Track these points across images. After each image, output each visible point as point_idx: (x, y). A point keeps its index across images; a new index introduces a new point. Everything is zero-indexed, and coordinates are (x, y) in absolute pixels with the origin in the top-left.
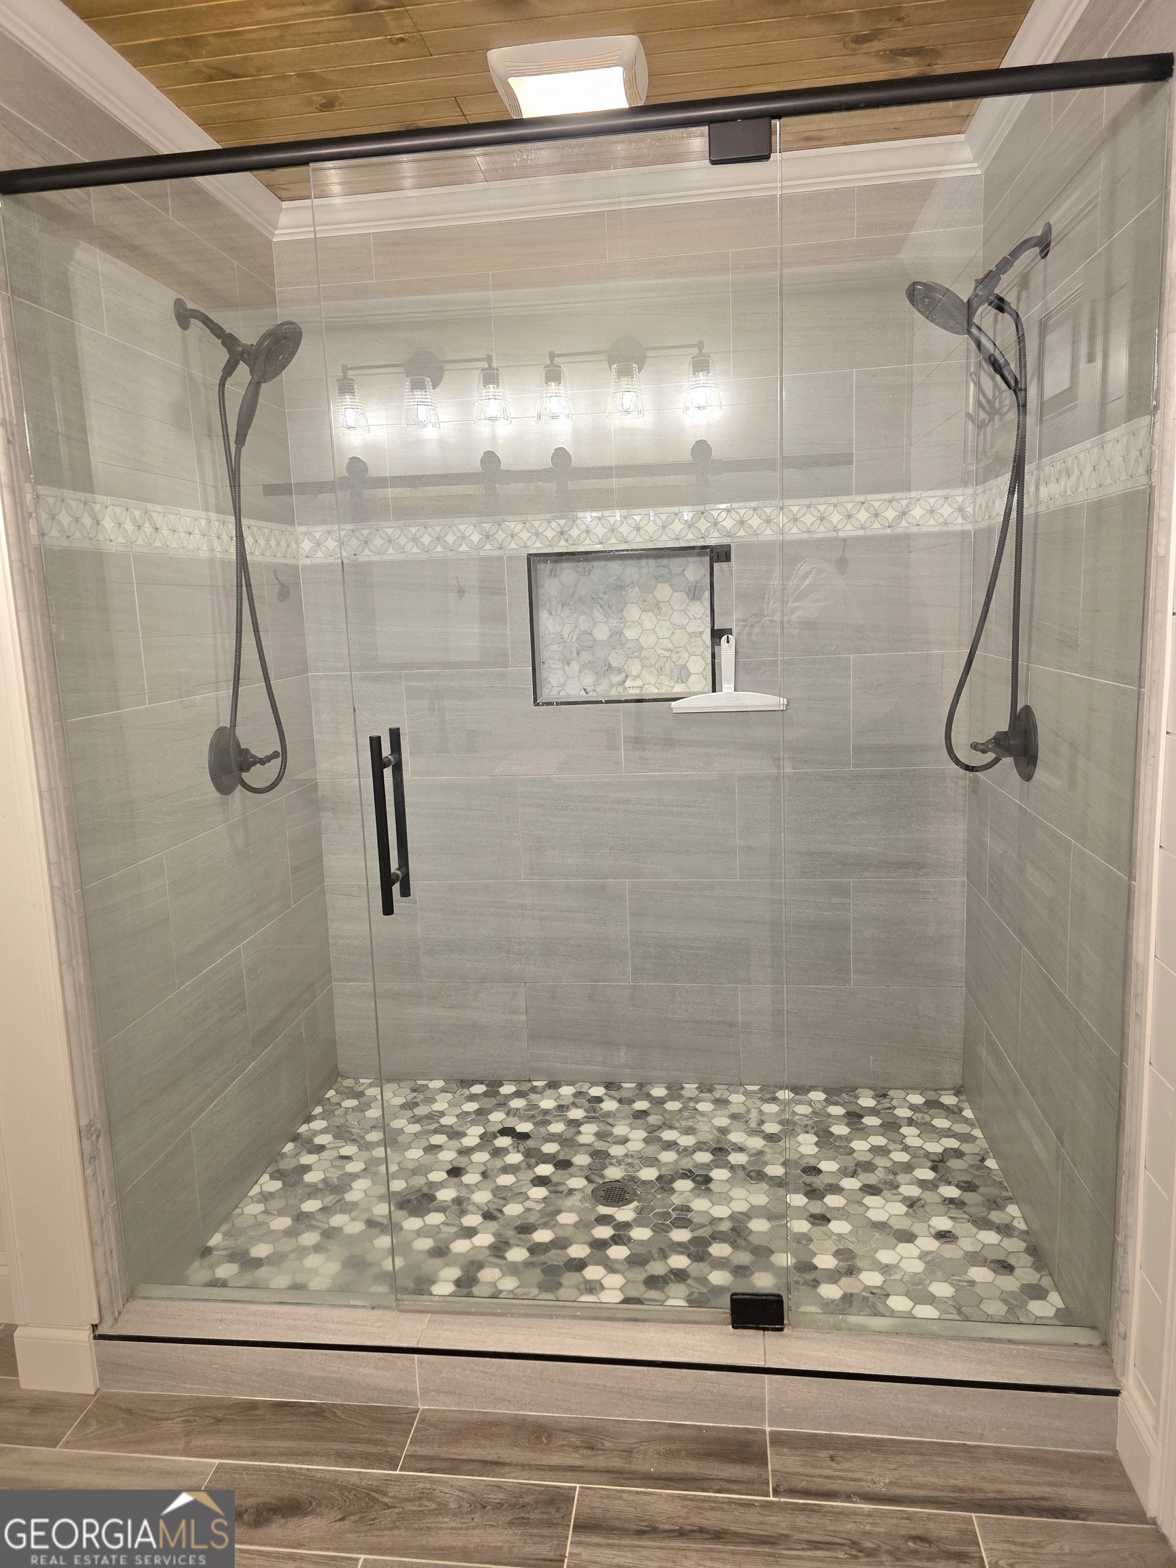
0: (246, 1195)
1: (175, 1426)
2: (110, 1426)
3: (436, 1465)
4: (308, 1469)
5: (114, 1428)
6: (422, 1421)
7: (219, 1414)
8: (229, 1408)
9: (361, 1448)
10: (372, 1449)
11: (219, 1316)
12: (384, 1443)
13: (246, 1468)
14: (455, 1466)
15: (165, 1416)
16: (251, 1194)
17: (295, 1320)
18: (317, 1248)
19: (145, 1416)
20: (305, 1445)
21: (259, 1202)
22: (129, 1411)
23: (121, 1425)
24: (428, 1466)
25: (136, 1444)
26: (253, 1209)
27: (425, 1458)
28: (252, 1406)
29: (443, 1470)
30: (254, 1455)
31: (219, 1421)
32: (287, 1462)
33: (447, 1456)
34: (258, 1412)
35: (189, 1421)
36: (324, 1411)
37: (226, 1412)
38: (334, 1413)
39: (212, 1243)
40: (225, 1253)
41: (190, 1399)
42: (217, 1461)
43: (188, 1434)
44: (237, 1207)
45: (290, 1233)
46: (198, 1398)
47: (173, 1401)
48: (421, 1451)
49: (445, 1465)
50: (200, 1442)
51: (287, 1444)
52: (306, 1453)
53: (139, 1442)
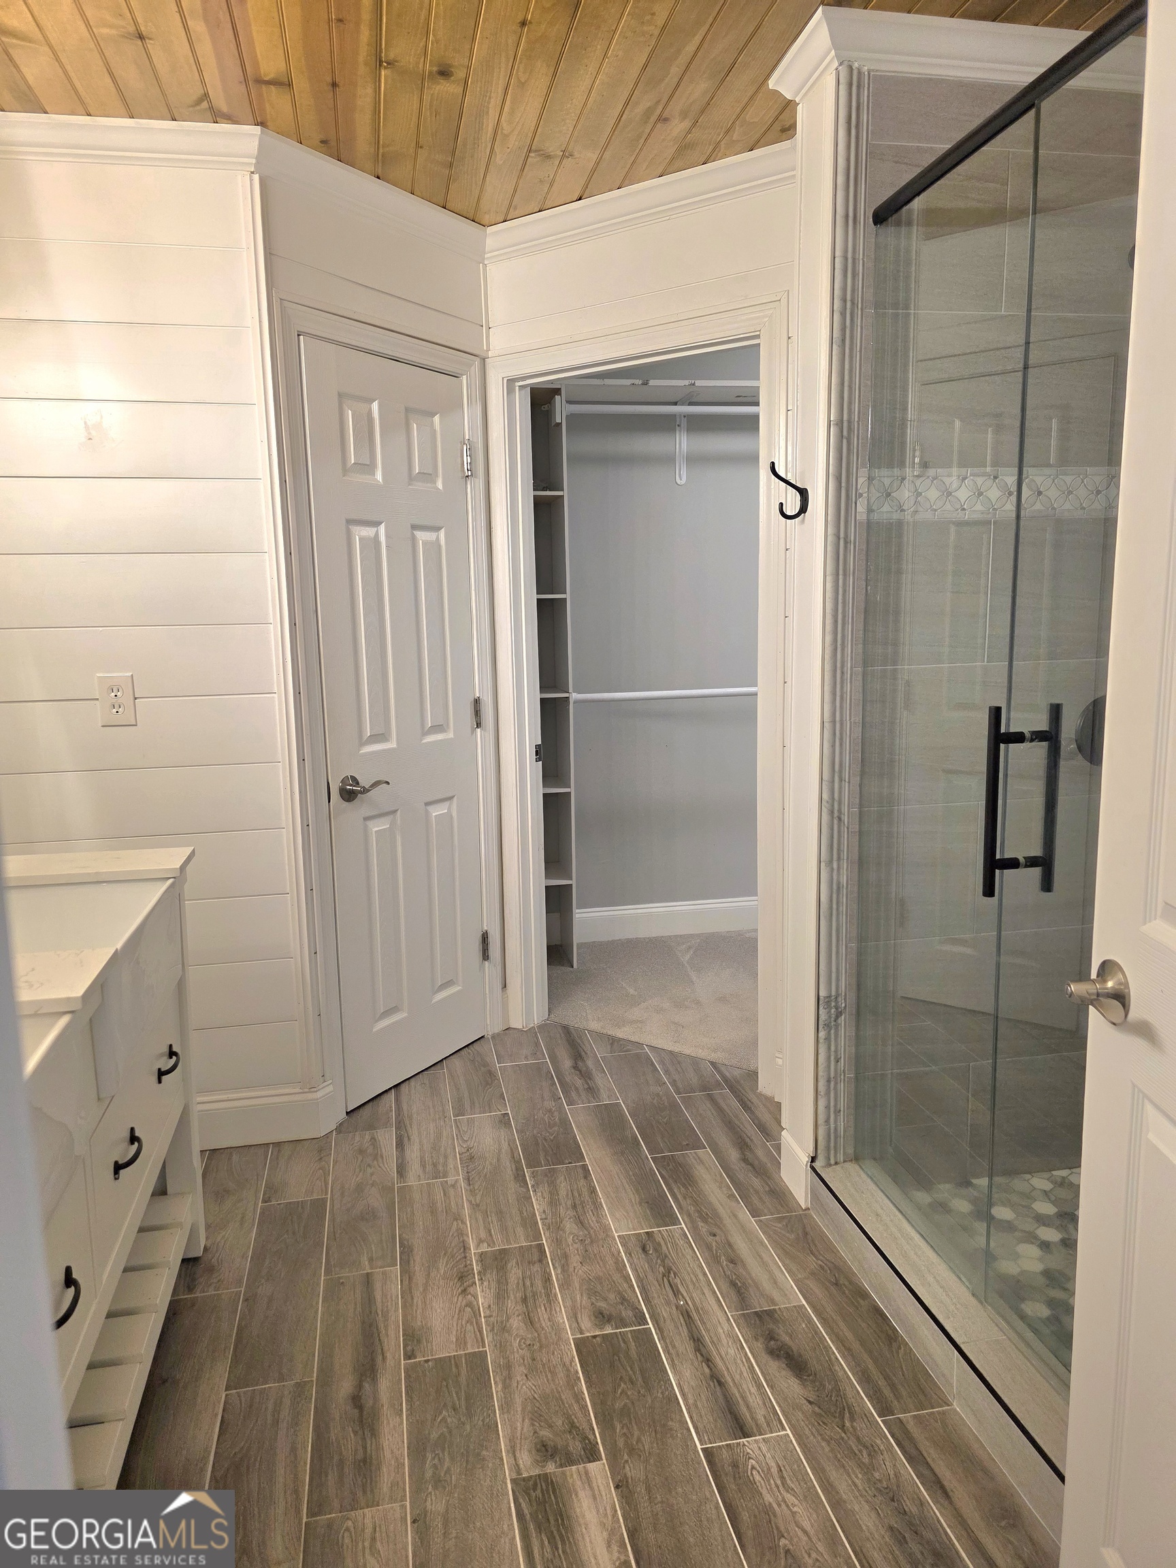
0: (1050, 1171)
1: (812, 1263)
2: (788, 1232)
3: (906, 1443)
4: (837, 1358)
5: (788, 1235)
6: (944, 1413)
7: (842, 1281)
8: (851, 1282)
9: (882, 1383)
10: (887, 1392)
11: (880, 1211)
12: (898, 1397)
13: (810, 1321)
14: (917, 1458)
15: (817, 1253)
16: (1055, 1173)
17: (916, 1254)
18: (1045, 1246)
19: (808, 1244)
20: (856, 1346)
21: (1054, 1182)
22: (806, 1234)
23: (792, 1236)
24: (900, 1439)
25: (785, 1253)
26: (1040, 1182)
27: (906, 1432)
28: (864, 1295)
29: (905, 1452)
30: (824, 1321)
31: (836, 1284)
32: (833, 1342)
33: (922, 1449)
34: (861, 1302)
35: (823, 1269)
36: (895, 1341)
37: (847, 1283)
38: (899, 1348)
39: (975, 1181)
40: (976, 1194)
41: (841, 1258)
42: (804, 1303)
43: (813, 1274)
44: (1030, 1173)
45: (1042, 1220)
46: (845, 1262)
47: (831, 1249)
48: (911, 1426)
49: (913, 1452)
50: (812, 1284)
51: (849, 1335)
52: (849, 1350)
53: (786, 1253)
